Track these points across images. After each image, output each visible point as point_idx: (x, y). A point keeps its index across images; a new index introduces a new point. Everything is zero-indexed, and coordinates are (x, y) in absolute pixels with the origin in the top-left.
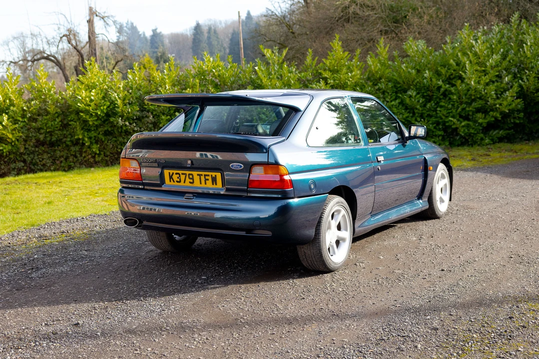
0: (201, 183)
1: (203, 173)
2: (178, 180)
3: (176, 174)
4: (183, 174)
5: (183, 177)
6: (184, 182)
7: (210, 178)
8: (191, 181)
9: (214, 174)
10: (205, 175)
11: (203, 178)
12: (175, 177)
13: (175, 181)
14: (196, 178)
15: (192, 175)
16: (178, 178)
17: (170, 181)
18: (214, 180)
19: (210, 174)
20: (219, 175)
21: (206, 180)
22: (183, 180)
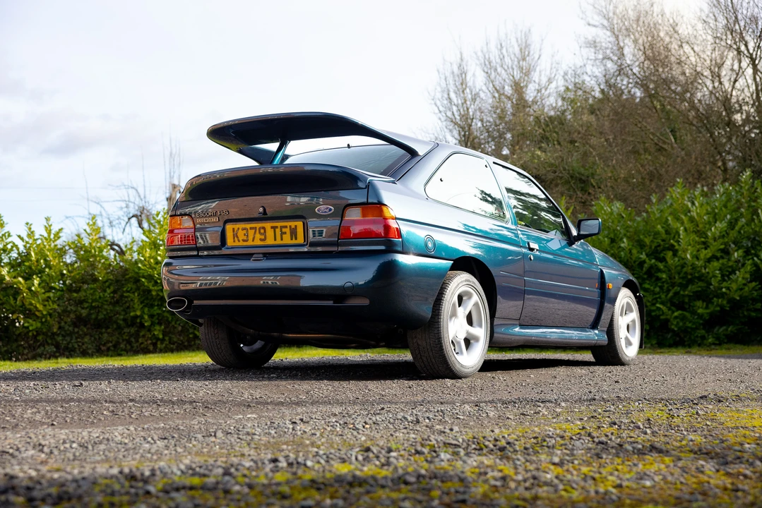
0: (275, 240)
1: (279, 224)
2: (245, 238)
3: (243, 229)
4: (251, 228)
5: (251, 233)
6: (253, 241)
7: (288, 230)
8: (263, 237)
9: (292, 224)
10: (282, 227)
11: (278, 231)
12: (241, 235)
13: (240, 239)
14: (270, 233)
15: (264, 228)
16: (245, 235)
17: (234, 241)
18: (294, 233)
19: (288, 224)
20: (299, 224)
21: (282, 233)
22: (251, 238)
